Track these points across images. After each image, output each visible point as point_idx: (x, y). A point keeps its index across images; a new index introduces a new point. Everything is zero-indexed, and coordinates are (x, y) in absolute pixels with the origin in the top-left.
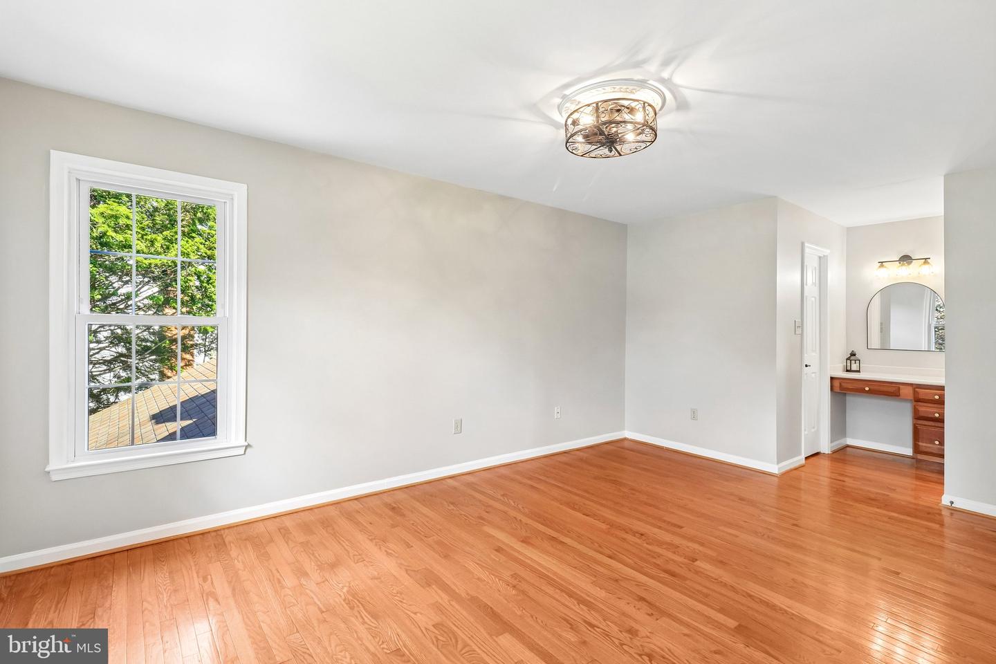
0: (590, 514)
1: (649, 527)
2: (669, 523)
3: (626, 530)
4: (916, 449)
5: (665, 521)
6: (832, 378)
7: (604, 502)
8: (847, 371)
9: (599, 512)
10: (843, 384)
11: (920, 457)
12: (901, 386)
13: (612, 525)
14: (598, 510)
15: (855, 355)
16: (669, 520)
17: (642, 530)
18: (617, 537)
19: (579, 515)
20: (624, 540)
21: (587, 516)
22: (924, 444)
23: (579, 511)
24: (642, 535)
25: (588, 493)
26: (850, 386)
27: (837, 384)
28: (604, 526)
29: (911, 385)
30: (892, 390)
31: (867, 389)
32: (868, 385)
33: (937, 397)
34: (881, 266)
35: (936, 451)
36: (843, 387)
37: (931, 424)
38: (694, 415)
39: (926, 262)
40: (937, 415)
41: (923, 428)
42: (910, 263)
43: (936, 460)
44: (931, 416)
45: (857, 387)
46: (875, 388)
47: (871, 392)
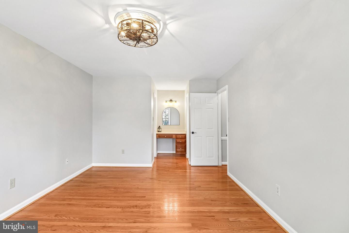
0: (109, 206)
1: (135, 202)
2: (140, 197)
3: (130, 207)
4: (176, 151)
5: (138, 197)
6: (157, 134)
7: (109, 198)
8: (158, 132)
9: (112, 204)
10: (160, 136)
11: (177, 153)
12: (173, 135)
13: (122, 207)
14: (110, 203)
15: (160, 127)
16: (139, 196)
17: (135, 204)
18: (128, 212)
19: (105, 209)
20: (132, 212)
21: (108, 208)
22: (178, 150)
23: (104, 207)
24: (136, 206)
25: (99, 197)
26: (161, 136)
27: (158, 135)
28: (120, 210)
29: (175, 134)
30: (171, 136)
31: (166, 136)
32: (166, 135)
33: (181, 137)
34: (166, 102)
35: (180, 151)
36: (159, 136)
37: (180, 144)
38: (123, 152)
39: (176, 102)
40: (181, 142)
41: (178, 145)
42: (172, 102)
43: (180, 153)
44: (180, 142)
45: (163, 136)
46: (167, 136)
47: (166, 137)
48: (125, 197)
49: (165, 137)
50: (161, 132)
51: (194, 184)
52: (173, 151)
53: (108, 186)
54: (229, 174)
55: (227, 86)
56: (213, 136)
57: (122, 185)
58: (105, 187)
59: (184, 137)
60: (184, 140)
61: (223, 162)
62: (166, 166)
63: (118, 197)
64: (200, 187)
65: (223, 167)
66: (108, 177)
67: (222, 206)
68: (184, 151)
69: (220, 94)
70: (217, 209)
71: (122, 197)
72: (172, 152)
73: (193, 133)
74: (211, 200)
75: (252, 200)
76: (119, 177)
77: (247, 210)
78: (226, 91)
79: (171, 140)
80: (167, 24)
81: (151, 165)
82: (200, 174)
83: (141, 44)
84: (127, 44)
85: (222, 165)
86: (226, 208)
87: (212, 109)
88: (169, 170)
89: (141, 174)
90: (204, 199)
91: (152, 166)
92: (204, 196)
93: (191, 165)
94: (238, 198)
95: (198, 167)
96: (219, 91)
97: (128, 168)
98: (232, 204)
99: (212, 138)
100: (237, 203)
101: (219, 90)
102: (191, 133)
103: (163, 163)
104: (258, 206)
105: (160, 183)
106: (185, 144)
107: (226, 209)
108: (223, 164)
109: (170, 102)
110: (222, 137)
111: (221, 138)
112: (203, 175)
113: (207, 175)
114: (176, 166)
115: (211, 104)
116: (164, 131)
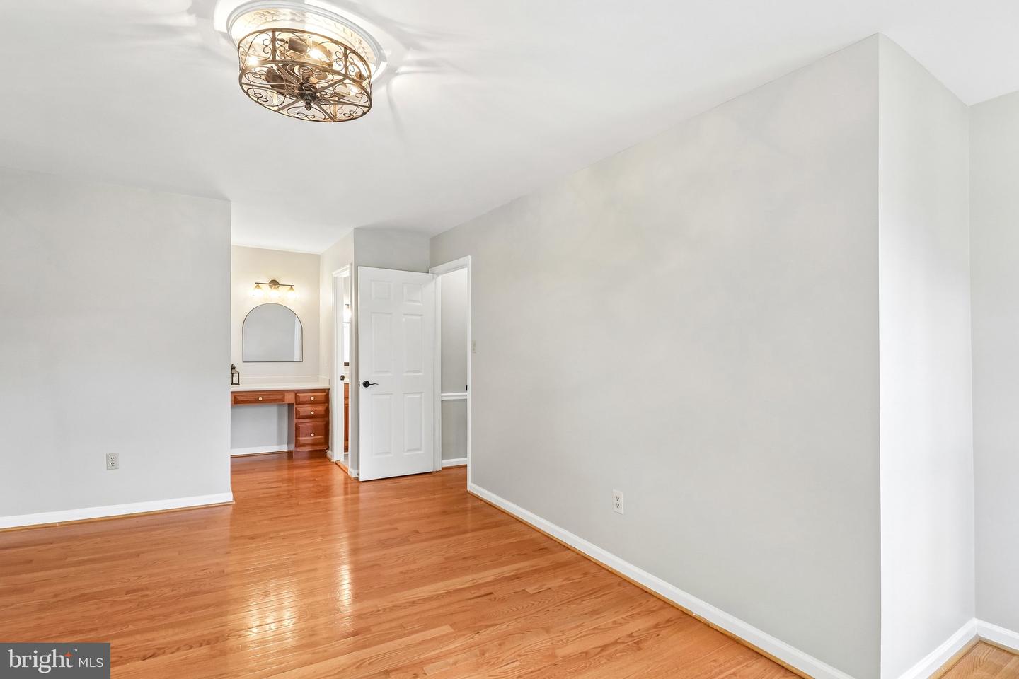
4: (292, 445)
11: (300, 449)
12: (286, 393)
19: (140, 664)
22: (304, 439)
23: (131, 659)
26: (244, 399)
27: (234, 395)
29: (293, 391)
30: (279, 397)
31: (260, 399)
32: (260, 396)
33: (313, 398)
34: (258, 287)
35: (311, 442)
36: (239, 400)
37: (307, 420)
38: (112, 462)
39: (291, 289)
40: (313, 413)
41: (303, 425)
42: (278, 287)
43: (309, 448)
44: (309, 414)
45: (251, 398)
46: (266, 397)
47: (264, 401)
48: (192, 609)
49: (257, 401)
50: (238, 384)
51: (396, 529)
52: (280, 443)
53: (95, 590)
54: (472, 487)
55: (470, 257)
56: (421, 393)
57: (151, 576)
58: (85, 598)
59: (323, 399)
60: (320, 408)
61: (444, 461)
62: (281, 493)
63: (166, 616)
64: (417, 532)
65: (445, 472)
66: (68, 560)
67: (495, 567)
68: (323, 440)
69: (440, 277)
70: (489, 575)
71: (182, 613)
72: (275, 449)
73: (366, 384)
74: (464, 558)
75: (549, 538)
76: (122, 552)
77: (552, 562)
78: (466, 269)
79: (273, 410)
80: (398, 74)
81: (227, 497)
82: (399, 501)
83: (315, 111)
84: (256, 99)
85: (443, 468)
86: (505, 569)
87: (419, 318)
88: (298, 504)
89: (205, 528)
90: (446, 559)
91: (231, 500)
92: (442, 553)
93: (361, 479)
94: (518, 540)
95: (382, 483)
96: (438, 269)
97: (138, 519)
98: (513, 556)
99: (418, 396)
100: (524, 552)
101: (438, 267)
102: (361, 384)
103: (264, 485)
104: (567, 548)
105: (294, 544)
106: (326, 419)
107: (508, 570)
108: (444, 466)
109: (271, 287)
110: (442, 393)
111: (442, 397)
112: (407, 500)
113: (414, 500)
114: (314, 487)
115: (418, 301)
116: (250, 382)
